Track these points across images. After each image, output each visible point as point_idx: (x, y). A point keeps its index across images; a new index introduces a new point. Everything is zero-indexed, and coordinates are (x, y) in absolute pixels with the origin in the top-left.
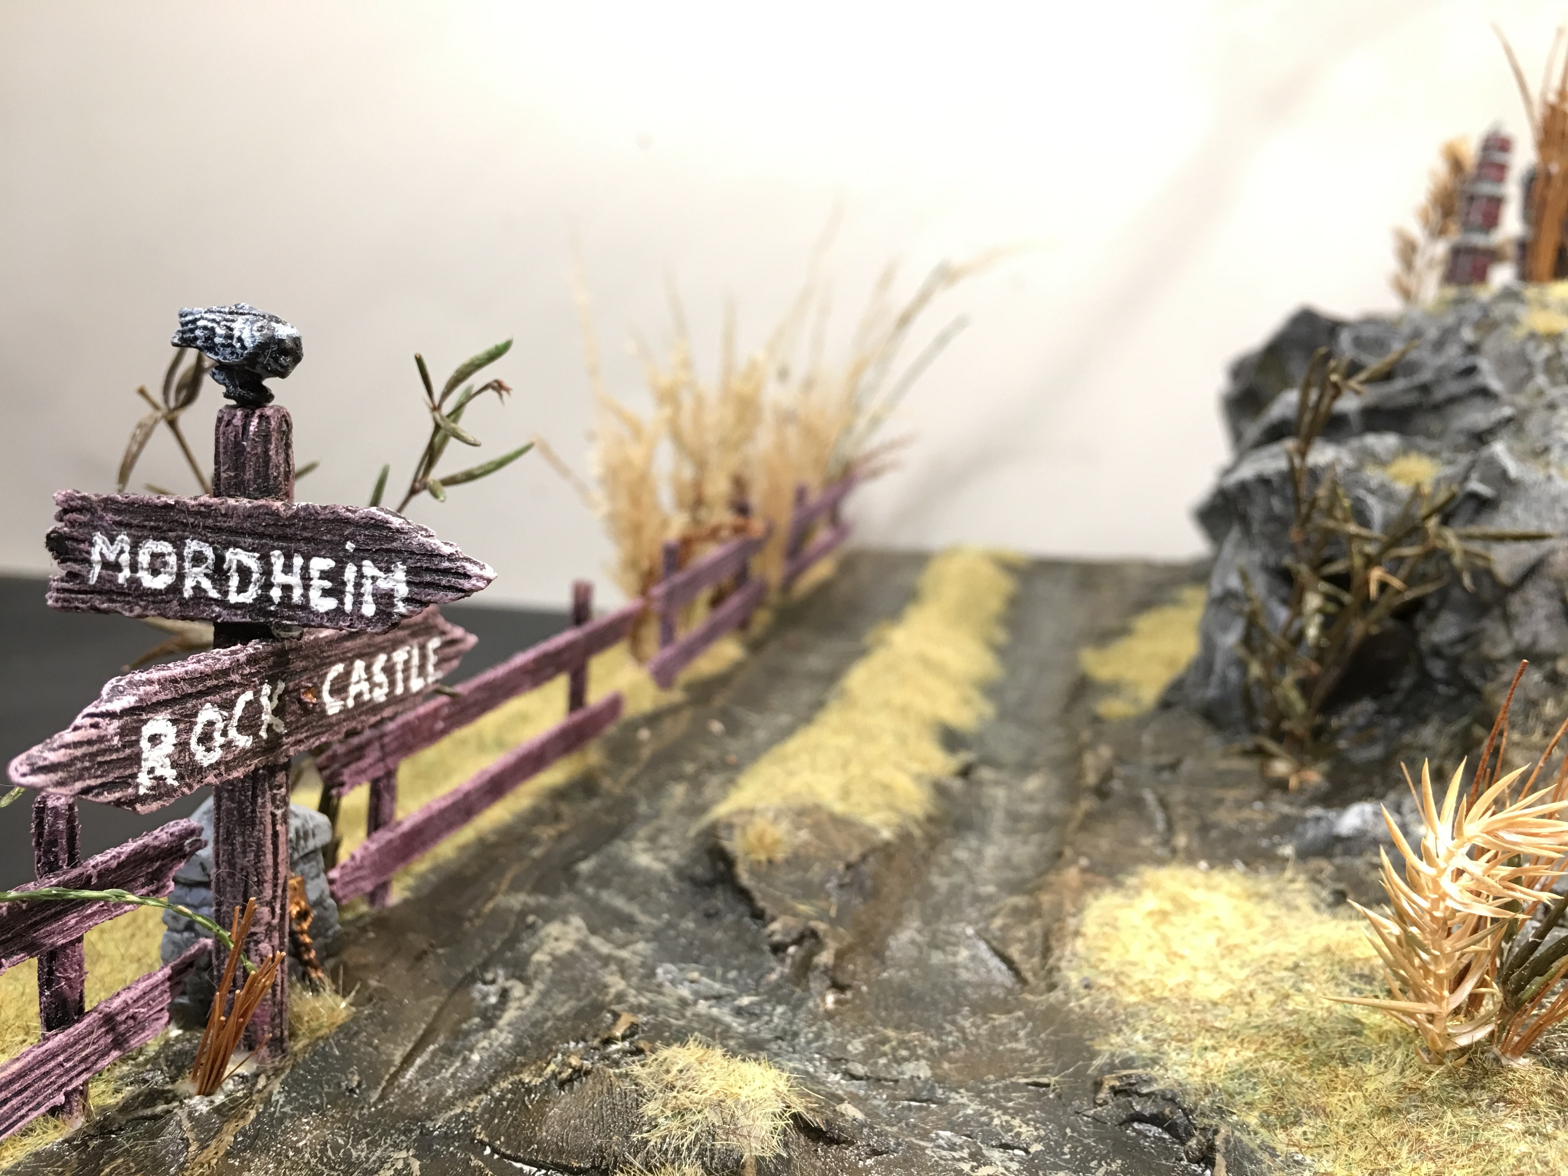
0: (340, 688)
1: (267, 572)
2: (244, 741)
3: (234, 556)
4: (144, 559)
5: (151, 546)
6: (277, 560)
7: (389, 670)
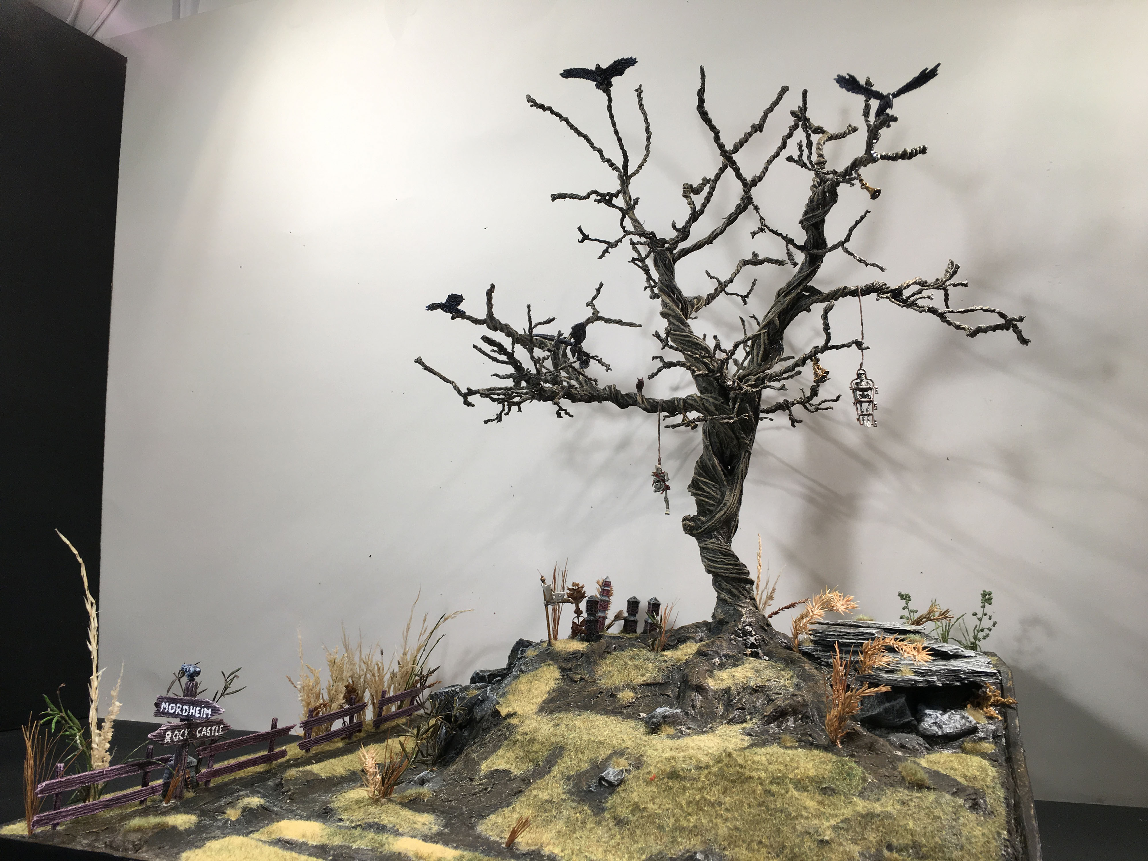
0: (200, 732)
1: (189, 710)
2: (182, 738)
3: (185, 707)
4: (170, 707)
5: (172, 705)
6: (191, 707)
7: (211, 730)
